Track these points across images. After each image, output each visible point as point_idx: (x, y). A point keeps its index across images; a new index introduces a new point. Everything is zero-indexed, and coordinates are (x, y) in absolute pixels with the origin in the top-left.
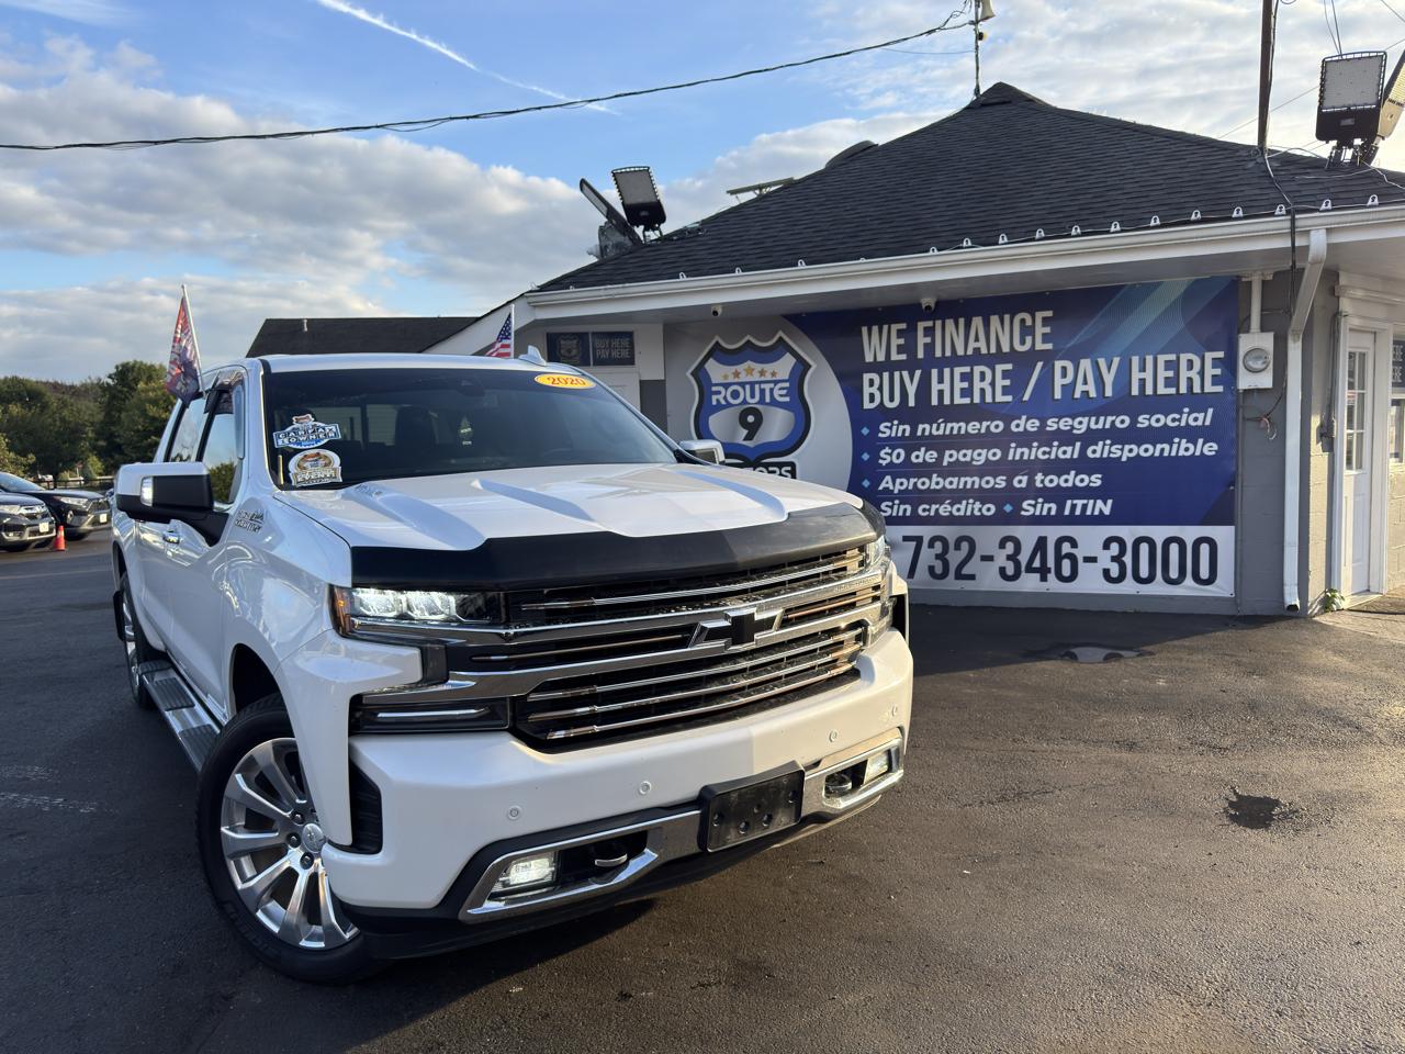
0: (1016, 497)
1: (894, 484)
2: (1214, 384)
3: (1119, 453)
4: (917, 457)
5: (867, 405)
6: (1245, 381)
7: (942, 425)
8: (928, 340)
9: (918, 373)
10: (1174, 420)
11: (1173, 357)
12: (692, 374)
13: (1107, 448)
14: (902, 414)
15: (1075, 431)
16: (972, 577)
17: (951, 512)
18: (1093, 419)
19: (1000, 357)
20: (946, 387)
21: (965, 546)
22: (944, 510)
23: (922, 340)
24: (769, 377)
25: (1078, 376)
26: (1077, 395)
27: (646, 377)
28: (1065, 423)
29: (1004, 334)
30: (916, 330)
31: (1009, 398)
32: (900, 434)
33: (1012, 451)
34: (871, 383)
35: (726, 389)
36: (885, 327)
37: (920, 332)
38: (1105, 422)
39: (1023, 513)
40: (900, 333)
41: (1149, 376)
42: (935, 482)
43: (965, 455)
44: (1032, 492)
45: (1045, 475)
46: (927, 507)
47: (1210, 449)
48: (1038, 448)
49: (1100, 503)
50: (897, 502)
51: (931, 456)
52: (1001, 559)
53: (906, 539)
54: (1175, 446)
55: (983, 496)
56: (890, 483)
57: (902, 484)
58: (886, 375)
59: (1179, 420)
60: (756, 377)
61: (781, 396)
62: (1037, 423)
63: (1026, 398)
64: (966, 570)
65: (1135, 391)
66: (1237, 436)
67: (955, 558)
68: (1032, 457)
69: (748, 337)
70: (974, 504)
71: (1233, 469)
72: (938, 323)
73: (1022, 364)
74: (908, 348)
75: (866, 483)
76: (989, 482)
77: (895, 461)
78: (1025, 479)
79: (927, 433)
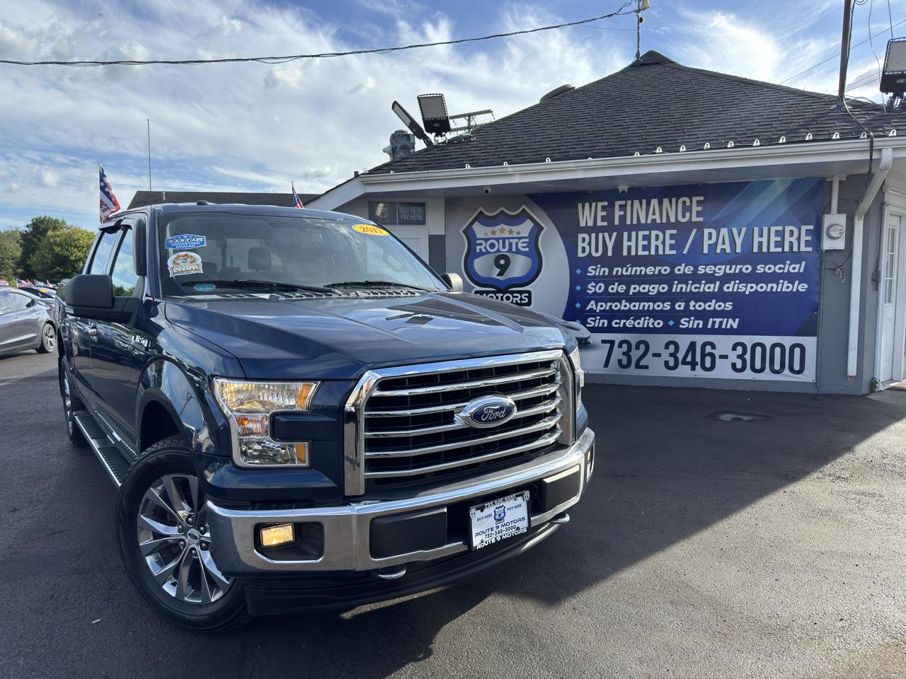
0: (676, 316)
1: (597, 307)
2: (806, 246)
3: (744, 289)
4: (613, 289)
5: (580, 255)
6: (827, 245)
7: (630, 269)
8: (622, 213)
9: (615, 234)
10: (780, 268)
11: (780, 228)
12: (463, 231)
13: (736, 285)
14: (603, 261)
15: (716, 274)
16: (646, 367)
17: (633, 325)
18: (728, 267)
19: (668, 225)
20: (633, 244)
21: (642, 347)
22: (629, 323)
23: (618, 213)
24: (515, 235)
25: (718, 239)
26: (718, 251)
27: (433, 233)
28: (709, 269)
29: (672, 210)
30: (614, 206)
31: (674, 252)
32: (601, 274)
33: (675, 286)
34: (584, 240)
35: (486, 243)
36: (594, 204)
37: (617, 208)
38: (736, 269)
39: (681, 326)
40: (603, 208)
41: (765, 240)
42: (624, 306)
43: (644, 288)
44: (687, 313)
46: (618, 321)
47: (803, 287)
48: (692, 284)
49: (731, 321)
50: (598, 318)
51: (622, 288)
52: (666, 355)
53: (604, 342)
54: (780, 285)
55: (654, 314)
56: (594, 305)
57: (602, 306)
58: (593, 235)
59: (783, 269)
60: (506, 235)
61: (523, 247)
62: (692, 269)
63: (685, 252)
64: (642, 363)
65: (756, 250)
66: (821, 279)
67: (635, 355)
68: (688, 290)
69: (502, 209)
70: (649, 319)
71: (817, 300)
72: (629, 202)
73: (683, 230)
74: (609, 218)
75: (578, 305)
76: (659, 306)
77: (598, 291)
78: (683, 304)
79: (619, 273)
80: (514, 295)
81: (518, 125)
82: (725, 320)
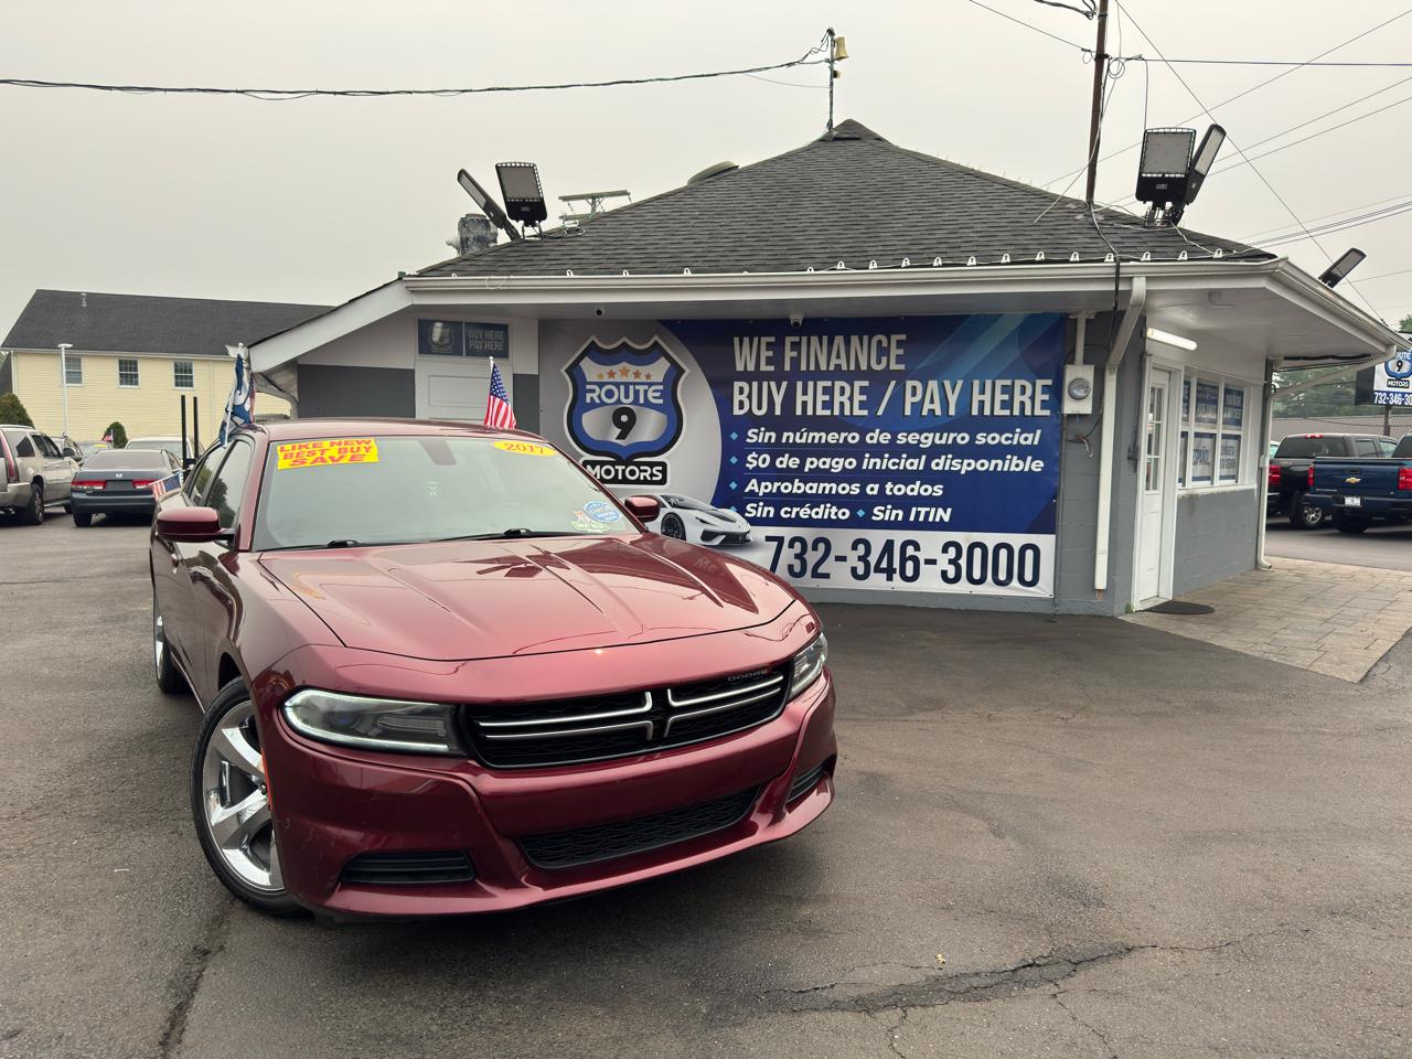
0: (866, 502)
1: (759, 488)
2: (1042, 408)
3: (959, 466)
4: (781, 463)
5: (737, 412)
6: (1069, 407)
7: (805, 434)
8: (795, 354)
9: (784, 384)
10: (1007, 439)
11: (1008, 382)
12: (567, 370)
13: (948, 461)
14: (769, 422)
15: (921, 445)
16: (827, 576)
17: (810, 515)
18: (938, 435)
19: (858, 374)
20: (809, 398)
21: (822, 546)
22: (804, 513)
23: (789, 354)
24: (643, 379)
25: (925, 396)
26: (925, 413)
27: (519, 371)
28: (913, 438)
29: (863, 354)
30: (784, 345)
31: (865, 413)
32: (766, 441)
33: (866, 460)
34: (741, 392)
35: (601, 389)
36: (756, 339)
37: (788, 346)
38: (946, 439)
39: (874, 518)
40: (769, 346)
41: (988, 398)
42: (797, 487)
43: (824, 463)
44: (882, 499)
45: (894, 484)
46: (789, 510)
47: (1037, 466)
48: (889, 459)
49: (940, 511)
50: (761, 504)
51: (794, 463)
52: (853, 559)
53: (769, 539)
54: (1008, 462)
55: (837, 501)
56: (756, 485)
57: (766, 487)
58: (755, 384)
59: (1012, 439)
60: (631, 378)
61: (654, 398)
62: (889, 437)
63: (880, 413)
64: (821, 570)
65: (975, 412)
66: (1061, 454)
67: (812, 557)
68: (884, 467)
69: (625, 339)
70: (831, 508)
71: (1056, 484)
72: (804, 339)
73: (877, 381)
74: (776, 360)
75: (733, 485)
76: (844, 489)
77: (761, 465)
78: (876, 487)
79: (791, 441)
80: (642, 468)
81: (649, 216)
82: (933, 509)
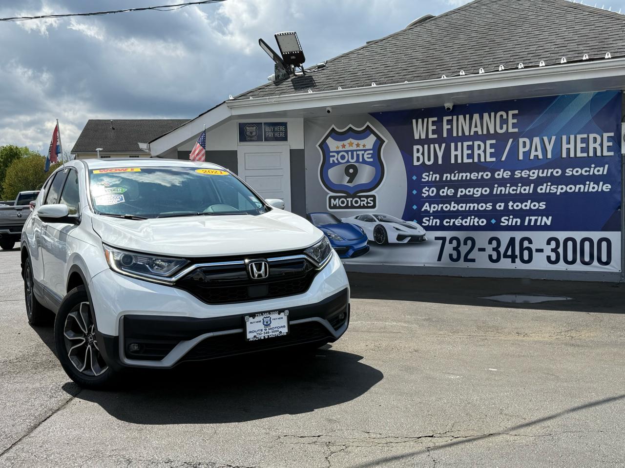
0: (496, 215)
1: (430, 208)
2: (608, 151)
3: (555, 190)
4: (443, 192)
5: (416, 163)
7: (457, 174)
8: (449, 127)
9: (444, 145)
11: (585, 136)
12: (319, 146)
13: (548, 187)
14: (435, 168)
15: (530, 178)
16: (473, 260)
17: (461, 223)
18: (541, 171)
19: (489, 136)
20: (459, 153)
21: (469, 242)
22: (458, 222)
23: (446, 127)
24: (361, 148)
25: (531, 147)
26: (532, 157)
27: (293, 148)
28: (525, 174)
29: (491, 123)
30: (442, 121)
31: (494, 159)
32: (433, 180)
33: (495, 189)
34: (418, 151)
35: (338, 155)
36: (426, 120)
37: (445, 122)
38: (546, 173)
39: (502, 224)
40: (434, 123)
41: (572, 146)
42: (453, 207)
44: (506, 212)
45: (514, 203)
46: (449, 220)
47: (607, 188)
48: (510, 187)
49: (545, 218)
50: (432, 218)
51: (451, 192)
52: (490, 250)
53: (437, 238)
54: (587, 186)
55: (479, 214)
56: (428, 206)
57: (434, 207)
58: (426, 146)
59: (589, 171)
60: (354, 148)
61: (368, 158)
62: (510, 173)
63: (503, 159)
64: (469, 257)
65: (564, 155)
66: (622, 180)
67: (464, 249)
68: (507, 192)
69: (350, 125)
70: (474, 219)
71: (620, 199)
72: (455, 117)
73: (501, 139)
74: (438, 131)
75: (415, 207)
76: (482, 207)
77: (431, 195)
78: (503, 205)
79: (448, 179)
80: (362, 199)
